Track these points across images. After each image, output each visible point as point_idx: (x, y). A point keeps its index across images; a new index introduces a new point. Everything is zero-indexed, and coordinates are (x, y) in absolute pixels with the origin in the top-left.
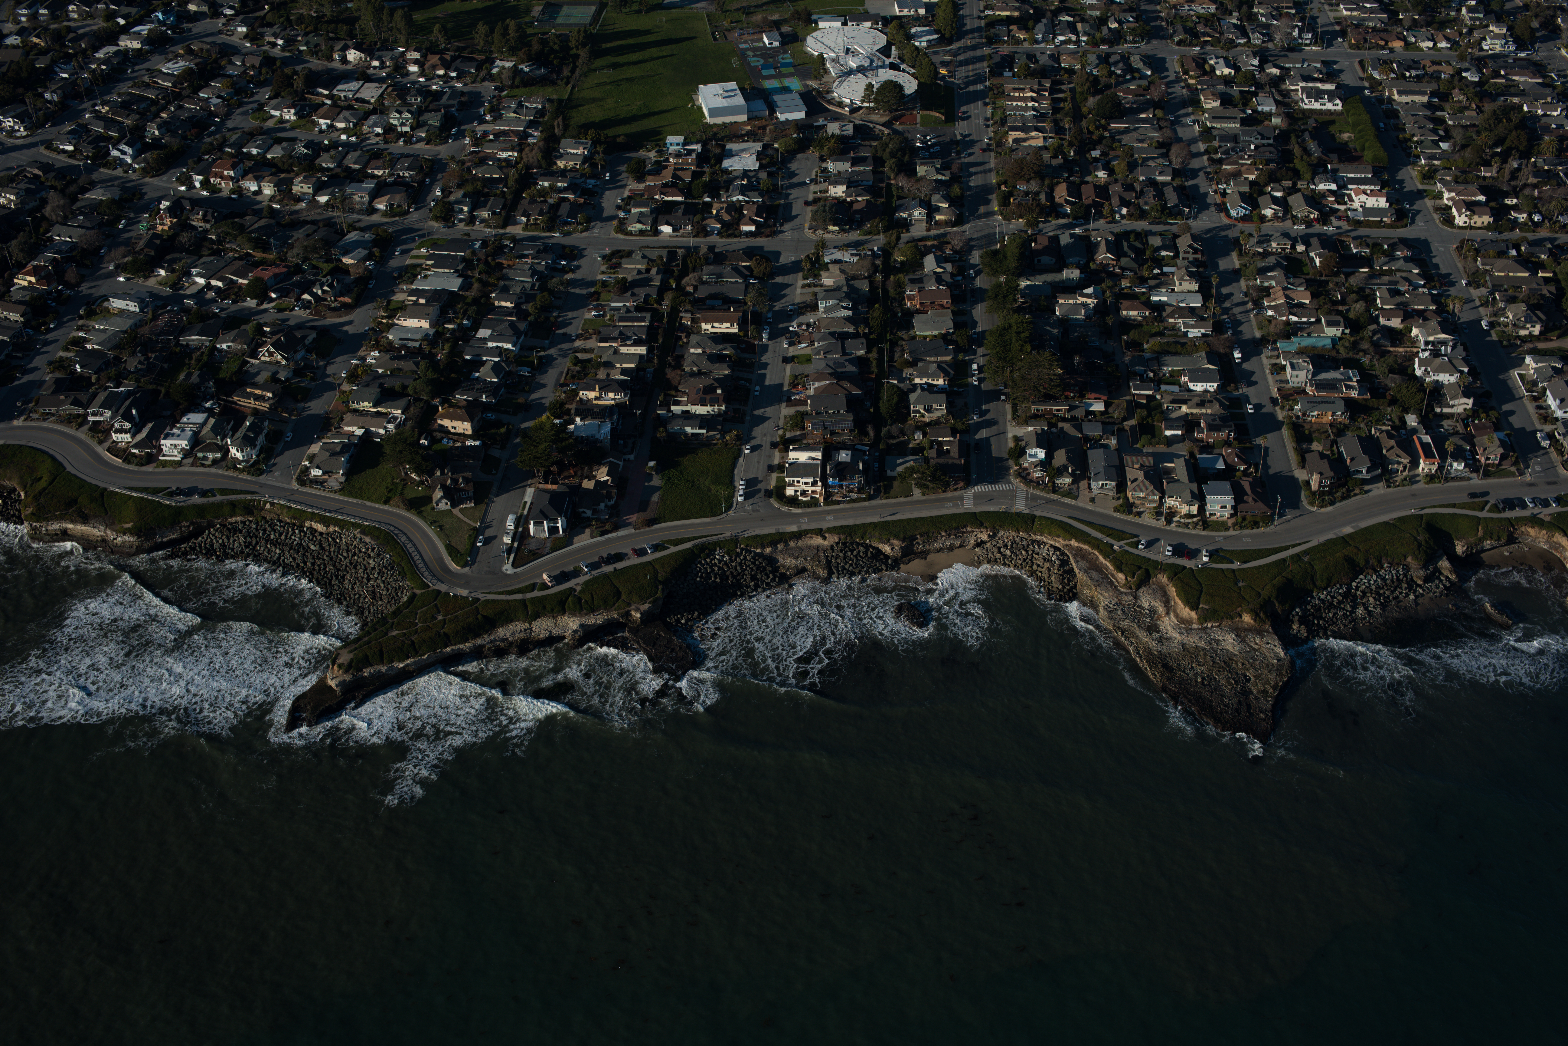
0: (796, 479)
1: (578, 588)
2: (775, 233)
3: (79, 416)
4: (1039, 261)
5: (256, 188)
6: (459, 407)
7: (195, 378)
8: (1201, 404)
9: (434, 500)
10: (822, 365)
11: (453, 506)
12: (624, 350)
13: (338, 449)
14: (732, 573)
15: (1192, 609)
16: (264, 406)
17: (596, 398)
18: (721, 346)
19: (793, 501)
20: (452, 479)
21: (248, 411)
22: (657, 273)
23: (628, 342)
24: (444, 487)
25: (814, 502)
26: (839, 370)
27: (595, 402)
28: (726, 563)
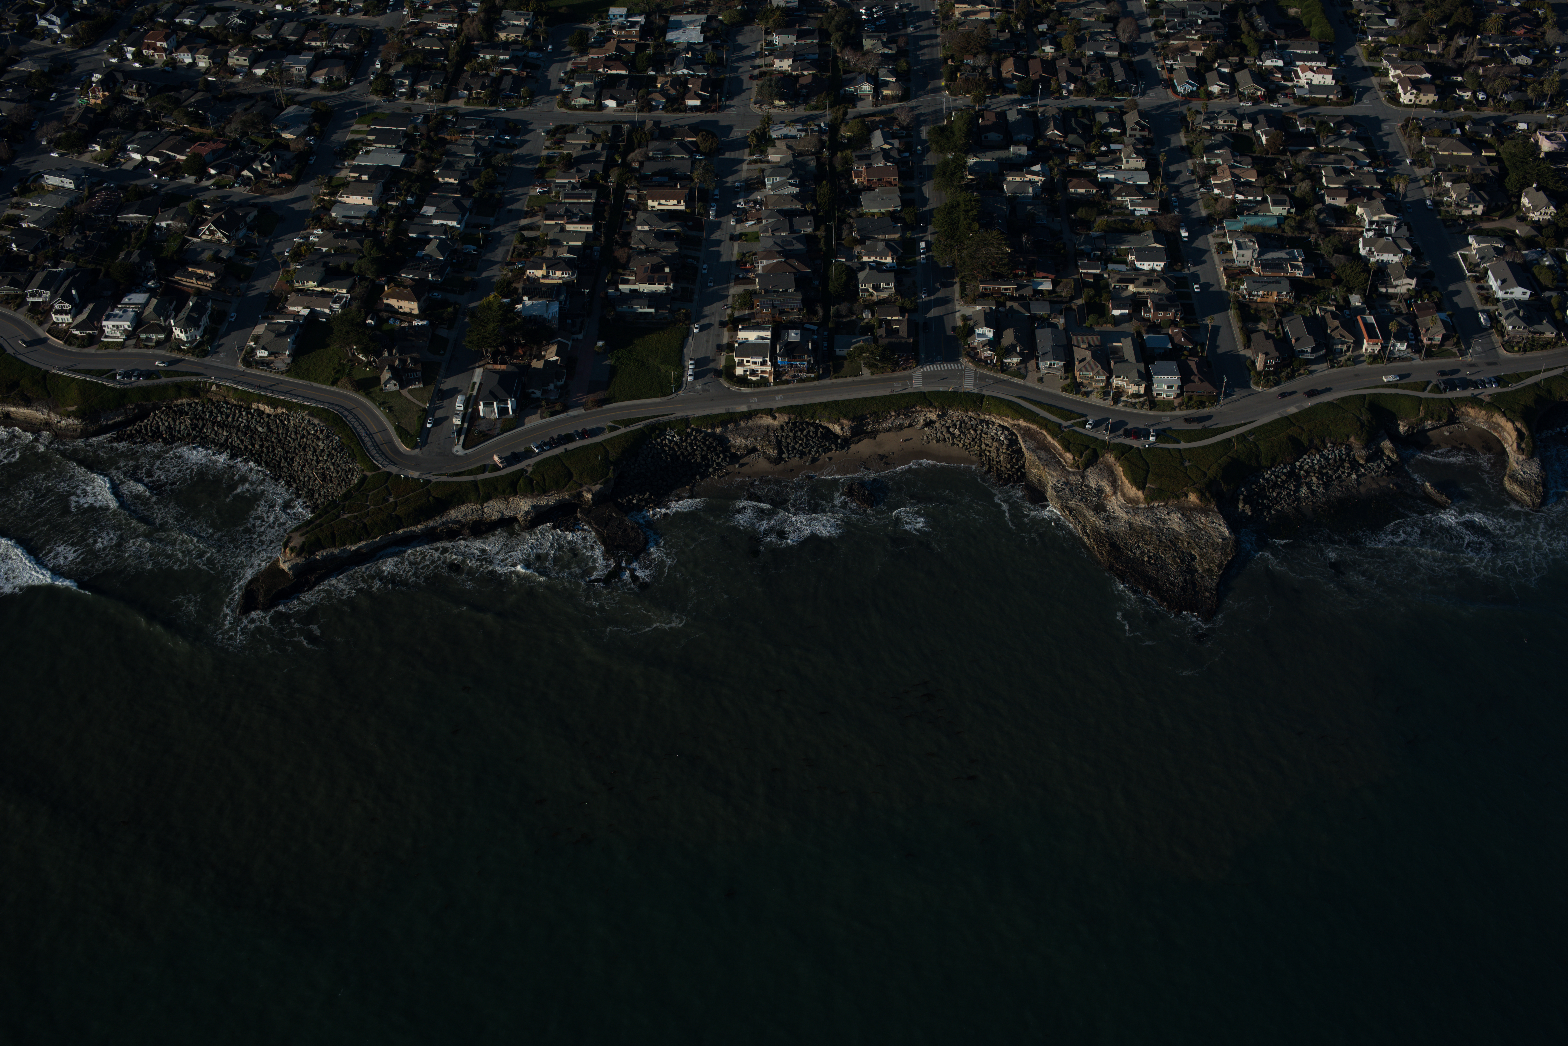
0: (745, 359)
1: (530, 469)
2: (721, 108)
3: (17, 296)
4: (986, 137)
5: (191, 60)
6: (405, 287)
7: (135, 257)
8: (1148, 284)
9: (382, 381)
10: (769, 243)
11: (401, 387)
12: (570, 227)
13: (284, 329)
14: (682, 453)
15: (1139, 488)
16: (207, 286)
17: (544, 277)
18: (668, 224)
19: (743, 381)
20: (400, 360)
21: (191, 291)
22: (603, 149)
23: (575, 220)
24: (392, 368)
25: (764, 382)
26: (787, 248)
27: (542, 281)
28: (676, 443)
